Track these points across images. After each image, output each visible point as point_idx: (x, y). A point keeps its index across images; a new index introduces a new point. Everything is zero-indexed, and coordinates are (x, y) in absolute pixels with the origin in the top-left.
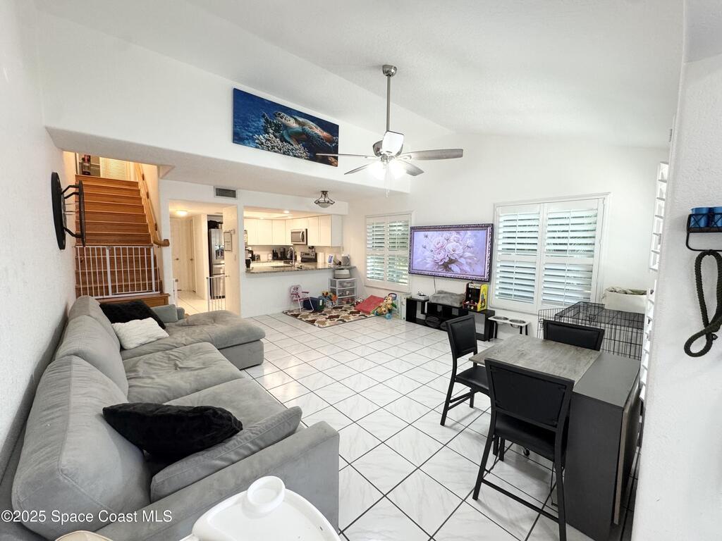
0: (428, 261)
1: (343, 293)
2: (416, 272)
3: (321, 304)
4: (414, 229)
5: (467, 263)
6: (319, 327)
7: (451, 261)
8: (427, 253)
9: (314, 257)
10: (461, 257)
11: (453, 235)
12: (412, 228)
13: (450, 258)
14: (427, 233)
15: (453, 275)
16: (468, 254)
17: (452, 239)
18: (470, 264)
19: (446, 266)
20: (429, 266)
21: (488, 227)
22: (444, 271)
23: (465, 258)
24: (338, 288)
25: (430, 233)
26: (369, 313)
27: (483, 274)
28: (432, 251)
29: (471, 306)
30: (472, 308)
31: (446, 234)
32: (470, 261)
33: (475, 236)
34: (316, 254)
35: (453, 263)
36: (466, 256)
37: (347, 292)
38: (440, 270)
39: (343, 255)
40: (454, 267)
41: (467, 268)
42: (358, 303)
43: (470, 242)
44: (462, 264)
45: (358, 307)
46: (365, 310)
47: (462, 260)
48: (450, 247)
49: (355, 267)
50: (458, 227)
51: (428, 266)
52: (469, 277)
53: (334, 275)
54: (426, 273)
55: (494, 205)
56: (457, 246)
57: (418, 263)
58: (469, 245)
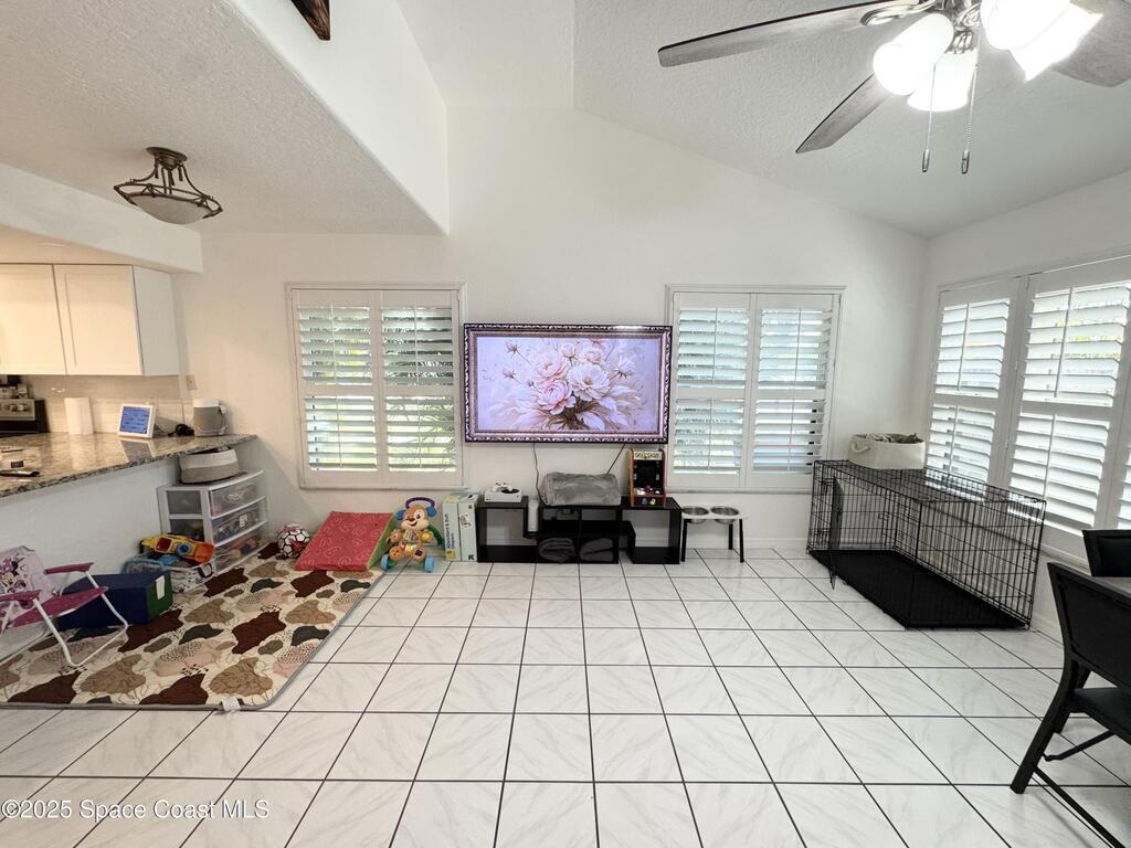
0: (522, 410)
1: (228, 526)
2: (489, 436)
3: (161, 593)
4: (474, 329)
5: (619, 408)
6: (244, 708)
7: (582, 406)
8: (518, 389)
9: (32, 416)
10: (605, 396)
11: (585, 347)
12: (469, 328)
13: (578, 399)
14: (514, 341)
15: (587, 437)
16: (620, 389)
17: (581, 356)
18: (626, 411)
19: (571, 417)
20: (525, 418)
21: (662, 331)
22: (566, 429)
23: (615, 398)
24: (208, 516)
25: (522, 342)
26: (362, 570)
27: (655, 429)
28: (531, 384)
29: (649, 499)
30: (653, 503)
31: (566, 344)
32: (625, 403)
33: (636, 350)
34: (41, 407)
35: (586, 410)
36: (616, 394)
37: (243, 520)
38: (554, 427)
39: (198, 404)
40: (589, 418)
41: (620, 419)
42: (298, 548)
43: (625, 363)
44: (607, 411)
45: (308, 557)
46: (341, 562)
47: (609, 403)
48: (577, 374)
49: (254, 438)
50: (595, 330)
51: (521, 419)
52: (626, 437)
53: (179, 471)
54: (517, 436)
55: (667, 288)
56: (595, 372)
57: (494, 415)
58: (624, 369)
